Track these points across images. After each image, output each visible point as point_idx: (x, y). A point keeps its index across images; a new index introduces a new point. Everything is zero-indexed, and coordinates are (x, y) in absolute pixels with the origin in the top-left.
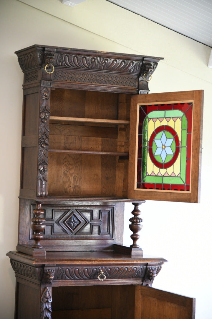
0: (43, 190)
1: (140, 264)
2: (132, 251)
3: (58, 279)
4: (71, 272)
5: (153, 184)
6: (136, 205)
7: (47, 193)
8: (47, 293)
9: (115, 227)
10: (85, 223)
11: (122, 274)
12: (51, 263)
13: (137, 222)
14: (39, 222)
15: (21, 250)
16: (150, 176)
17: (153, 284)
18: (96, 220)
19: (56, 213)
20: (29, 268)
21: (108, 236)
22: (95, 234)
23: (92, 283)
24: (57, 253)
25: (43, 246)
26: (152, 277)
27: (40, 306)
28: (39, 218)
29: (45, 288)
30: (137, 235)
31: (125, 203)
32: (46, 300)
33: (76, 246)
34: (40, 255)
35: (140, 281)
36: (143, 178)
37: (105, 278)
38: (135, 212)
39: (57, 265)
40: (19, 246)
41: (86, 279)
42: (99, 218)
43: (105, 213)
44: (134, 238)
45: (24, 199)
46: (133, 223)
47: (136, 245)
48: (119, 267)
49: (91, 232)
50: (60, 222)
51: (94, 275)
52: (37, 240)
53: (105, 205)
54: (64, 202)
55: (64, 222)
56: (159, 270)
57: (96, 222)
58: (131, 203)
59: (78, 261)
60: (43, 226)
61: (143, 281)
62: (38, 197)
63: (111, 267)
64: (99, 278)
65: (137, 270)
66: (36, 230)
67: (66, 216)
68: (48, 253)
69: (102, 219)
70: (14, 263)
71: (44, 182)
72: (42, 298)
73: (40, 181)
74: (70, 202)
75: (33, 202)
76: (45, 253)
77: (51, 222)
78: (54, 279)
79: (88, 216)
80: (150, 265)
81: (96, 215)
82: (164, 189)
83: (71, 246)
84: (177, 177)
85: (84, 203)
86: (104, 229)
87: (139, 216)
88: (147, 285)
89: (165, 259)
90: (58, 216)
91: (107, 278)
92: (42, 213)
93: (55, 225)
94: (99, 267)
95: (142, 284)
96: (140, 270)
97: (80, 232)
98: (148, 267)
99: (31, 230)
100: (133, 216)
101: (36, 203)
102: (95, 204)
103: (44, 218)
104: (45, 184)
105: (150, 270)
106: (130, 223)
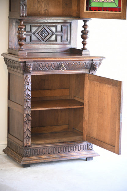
0: (24, 12)
1: (88, 60)
2: (83, 52)
3: (35, 70)
4: (43, 66)
5: (97, 7)
6: (85, 21)
7: (27, 14)
8: (28, 79)
9: (72, 36)
10: (52, 34)
11: (76, 67)
12: (30, 60)
13: (86, 33)
14: (22, 33)
15: (11, 52)
16: (95, 2)
17: (96, 73)
18: (59, 32)
19: (33, 27)
20: (16, 63)
21: (67, 42)
22: (59, 41)
23: (57, 72)
24: (34, 54)
25: (25, 49)
26: (95, 68)
27: (24, 87)
28: (22, 31)
29: (27, 76)
30: (85, 42)
31: (78, 20)
32: (28, 83)
33: (46, 49)
34: (23, 55)
35: (88, 71)
36: (90, 3)
37: (65, 69)
38: (85, 26)
39: (34, 61)
40: (9, 49)
41: (53, 70)
42: (61, 31)
43: (65, 27)
44: (84, 44)
45: (12, 18)
46: (83, 34)
47: (85, 48)
48: (74, 62)
49: (56, 40)
50: (35, 34)
51: (58, 68)
52: (21, 45)
53: (65, 22)
54: (38, 20)
55: (38, 34)
56: (100, 64)
57: (59, 34)
58: (82, 20)
59: (47, 58)
60: (24, 36)
61: (90, 71)
62: (21, 17)
63: (69, 62)
64: (61, 69)
65: (86, 64)
66: (20, 39)
67: (39, 29)
68: (28, 54)
69: (63, 31)
70: (7, 60)
71: (24, 7)
72: (25, 82)
73: (22, 6)
74: (42, 20)
75: (18, 21)
76: (26, 54)
77: (30, 34)
78: (32, 70)
79: (54, 29)
80: (94, 61)
81: (59, 29)
82: (103, 11)
83: (43, 49)
84: (113, 2)
85: (52, 21)
86: (64, 38)
87: (87, 29)
88: (92, 73)
89: (104, 57)
90: (34, 29)
91: (66, 69)
92: (24, 27)
93: (33, 36)
94: (61, 62)
95: (89, 73)
96: (88, 64)
97: (48, 40)
98: (93, 62)
99: (17, 39)
100: (83, 29)
101: (20, 21)
102: (58, 22)
103: (25, 31)
104: (25, 8)
105: (94, 64)
106: (82, 34)
